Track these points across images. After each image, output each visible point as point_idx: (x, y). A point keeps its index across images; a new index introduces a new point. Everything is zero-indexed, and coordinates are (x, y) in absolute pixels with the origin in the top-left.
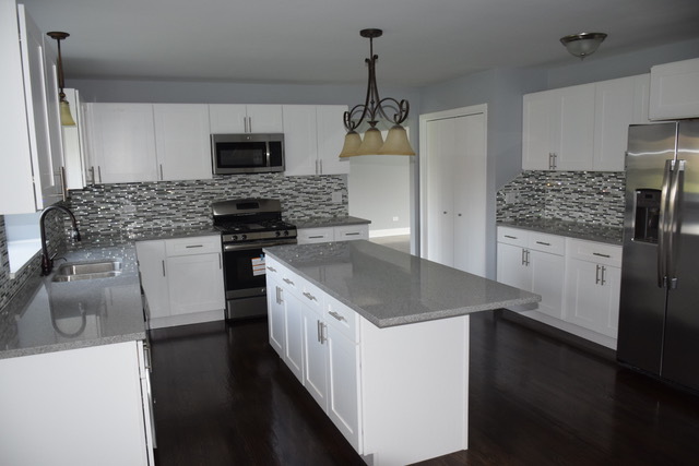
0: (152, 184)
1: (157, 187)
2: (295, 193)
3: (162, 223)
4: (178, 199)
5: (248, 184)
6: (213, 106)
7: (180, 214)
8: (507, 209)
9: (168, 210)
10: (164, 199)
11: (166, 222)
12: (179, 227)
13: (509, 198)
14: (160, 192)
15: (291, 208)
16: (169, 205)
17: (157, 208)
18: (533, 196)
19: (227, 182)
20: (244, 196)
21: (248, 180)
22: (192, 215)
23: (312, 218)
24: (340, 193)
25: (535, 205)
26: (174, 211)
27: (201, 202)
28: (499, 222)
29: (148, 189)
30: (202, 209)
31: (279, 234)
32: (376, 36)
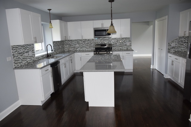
0: (82, 40)
1: (83, 41)
2: (117, 42)
3: (84, 49)
4: (88, 43)
5: (104, 40)
6: (94, 21)
7: (88, 47)
8: (172, 48)
9: (86, 46)
10: (85, 43)
11: (85, 49)
12: (88, 50)
13: (173, 45)
14: (84, 42)
15: (115, 46)
16: (86, 45)
17: (83, 45)
18: (183, 44)
19: (99, 39)
20: (103, 43)
21: (104, 39)
22: (91, 47)
23: (121, 49)
24: (129, 43)
25: (184, 47)
26: (87, 46)
27: (93, 44)
28: (169, 52)
29: (81, 41)
30: (93, 46)
31: (107, 53)
32: (113, 2)
